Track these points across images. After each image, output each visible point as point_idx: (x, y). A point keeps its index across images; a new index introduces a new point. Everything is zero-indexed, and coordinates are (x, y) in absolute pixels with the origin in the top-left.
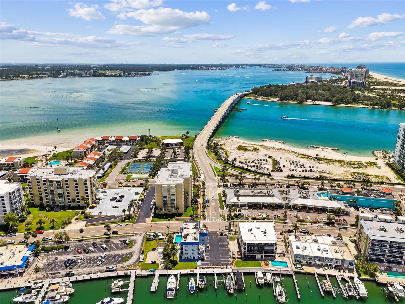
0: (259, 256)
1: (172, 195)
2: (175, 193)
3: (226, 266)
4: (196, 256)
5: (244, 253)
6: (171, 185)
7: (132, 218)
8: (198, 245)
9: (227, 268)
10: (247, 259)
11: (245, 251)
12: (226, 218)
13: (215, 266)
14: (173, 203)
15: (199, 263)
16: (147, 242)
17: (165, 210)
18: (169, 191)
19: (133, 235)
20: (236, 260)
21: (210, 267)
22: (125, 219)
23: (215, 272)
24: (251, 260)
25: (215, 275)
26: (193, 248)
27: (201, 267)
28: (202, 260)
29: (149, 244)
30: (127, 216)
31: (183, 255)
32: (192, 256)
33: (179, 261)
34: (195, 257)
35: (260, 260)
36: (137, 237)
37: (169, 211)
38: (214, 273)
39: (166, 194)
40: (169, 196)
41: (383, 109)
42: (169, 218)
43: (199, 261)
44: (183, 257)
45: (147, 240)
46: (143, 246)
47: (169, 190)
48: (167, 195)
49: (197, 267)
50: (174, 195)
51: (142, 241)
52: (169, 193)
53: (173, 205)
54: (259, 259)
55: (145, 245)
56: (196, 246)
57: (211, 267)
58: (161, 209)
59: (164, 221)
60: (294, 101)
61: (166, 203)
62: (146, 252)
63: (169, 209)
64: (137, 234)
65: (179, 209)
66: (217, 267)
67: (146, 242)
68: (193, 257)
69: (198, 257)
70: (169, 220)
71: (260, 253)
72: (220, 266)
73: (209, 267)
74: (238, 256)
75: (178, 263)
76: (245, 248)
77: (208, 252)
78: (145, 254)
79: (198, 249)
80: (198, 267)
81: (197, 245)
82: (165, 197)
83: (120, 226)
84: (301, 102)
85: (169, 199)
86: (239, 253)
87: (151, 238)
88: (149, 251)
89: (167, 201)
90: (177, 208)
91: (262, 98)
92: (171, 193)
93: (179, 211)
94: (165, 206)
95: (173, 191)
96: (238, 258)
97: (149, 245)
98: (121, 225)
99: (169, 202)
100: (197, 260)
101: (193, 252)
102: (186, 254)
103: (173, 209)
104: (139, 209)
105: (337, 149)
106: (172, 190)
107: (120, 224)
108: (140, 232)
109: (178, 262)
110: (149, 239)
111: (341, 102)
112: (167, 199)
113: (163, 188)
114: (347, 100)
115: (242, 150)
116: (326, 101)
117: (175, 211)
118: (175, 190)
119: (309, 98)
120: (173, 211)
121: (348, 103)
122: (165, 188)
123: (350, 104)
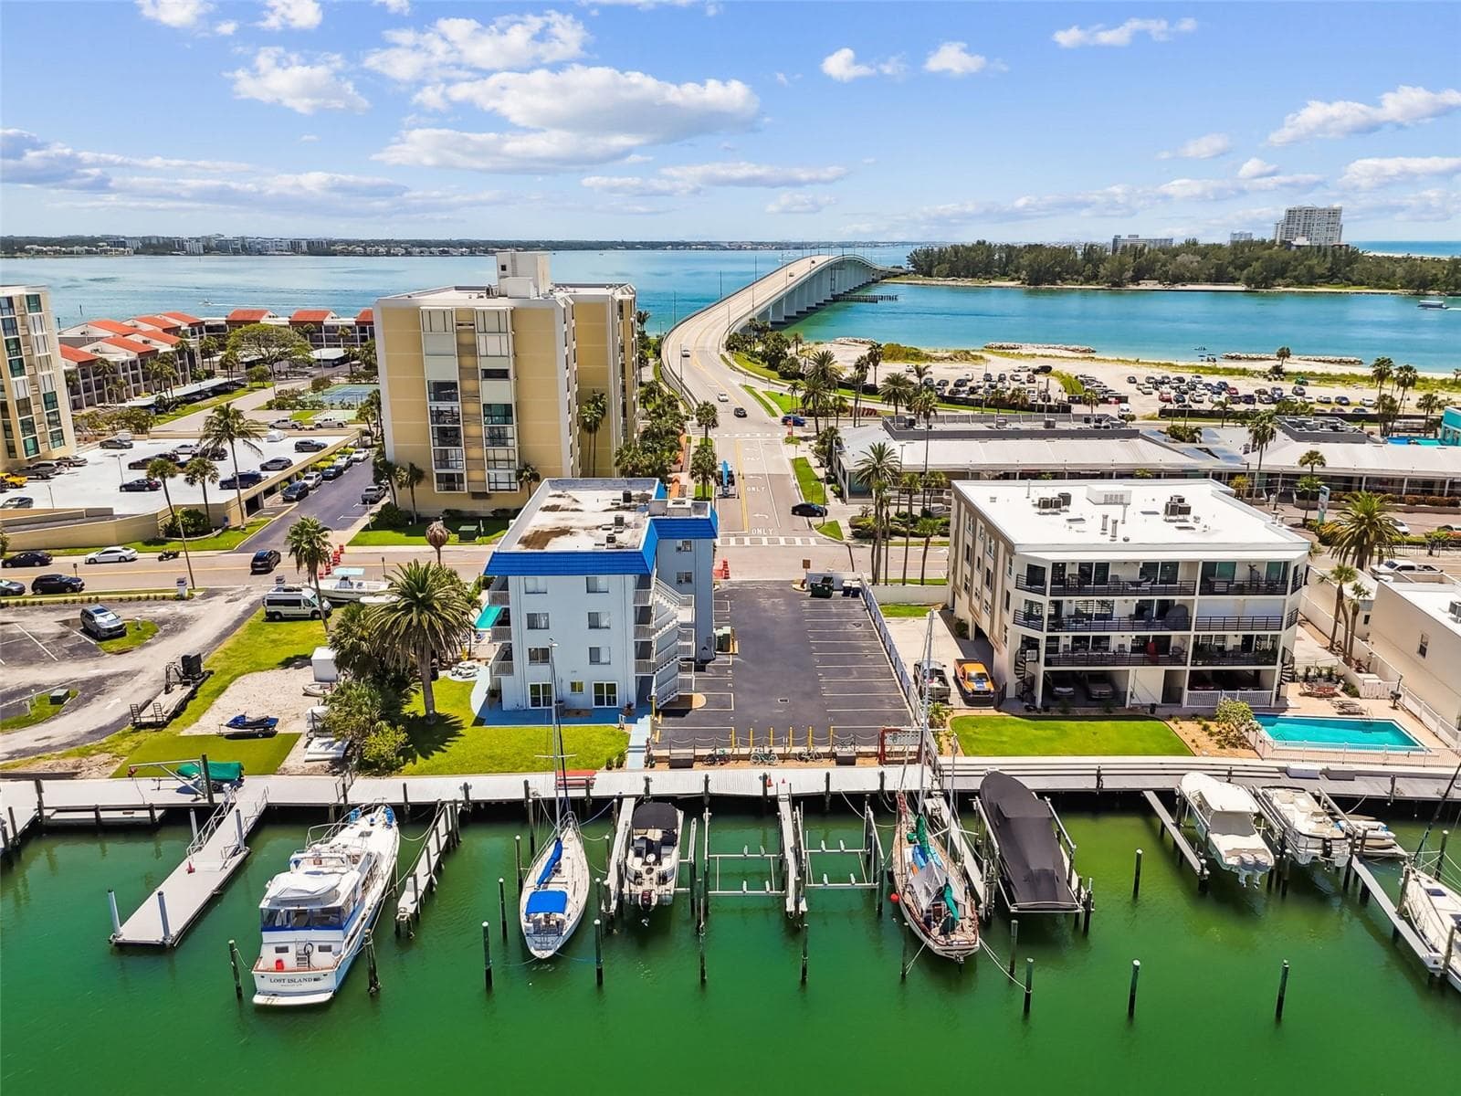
0: (1145, 682)
1: (490, 374)
2: (508, 364)
3: (873, 749)
4: (625, 679)
5: (1019, 663)
6: (479, 307)
7: (227, 529)
8: (644, 583)
9: (882, 758)
10: (1046, 709)
11: (1030, 643)
12: (847, 532)
13: (778, 750)
14: (497, 439)
15: (641, 731)
16: (270, 627)
17: (448, 482)
18: (467, 349)
19: (180, 599)
20: (958, 714)
21: (739, 758)
22: (172, 532)
23: (779, 789)
24: (1079, 711)
25: (785, 808)
26: (595, 603)
27: (655, 753)
28: (676, 709)
29: (274, 636)
30: (189, 513)
31: (510, 671)
32: (590, 676)
33: (479, 722)
34: (612, 688)
35: (1158, 711)
36: (205, 607)
37: (476, 496)
38: (775, 800)
39: (448, 370)
40: (469, 385)
42: (464, 528)
43: (645, 723)
44: (516, 691)
45: (271, 617)
46: (221, 648)
47: (466, 339)
48: (453, 376)
49: (622, 757)
50: (503, 374)
51: (230, 623)
52: (468, 361)
53: (501, 453)
54: (1153, 707)
55: (238, 642)
56: (620, 586)
57: (744, 751)
58: (417, 475)
60: (1085, 282)
61: (448, 436)
62: (228, 677)
63: (476, 475)
64: (210, 594)
66: (800, 757)
67: (254, 630)
68: (599, 687)
69: (644, 684)
70: (466, 539)
71: (1153, 651)
72: (826, 749)
73: (728, 751)
74: (971, 687)
75: (468, 730)
76: (1030, 617)
77: (722, 669)
78: (209, 686)
79: (644, 615)
80: (630, 757)
81: (631, 580)
82: (443, 390)
84: (1115, 284)
85: (472, 408)
86: (975, 669)
87: (297, 603)
88: (258, 667)
89: (455, 417)
90: (526, 471)
91: (955, 280)
92: (485, 364)
94: (444, 461)
95: (493, 349)
96: (972, 700)
97: (273, 641)
99: (474, 430)
100: (632, 714)
101: (596, 638)
102: (541, 656)
103: (503, 476)
104: (292, 500)
106: (491, 338)
109: (468, 723)
110: (284, 610)
111: (1280, 281)
112: (456, 406)
113: (427, 327)
114: (1305, 271)
115: (899, 359)
116: (1217, 281)
117: (510, 490)
118: (504, 338)
119: (1148, 271)
120: (497, 490)
121: (1311, 284)
122: (438, 324)
123: (1320, 286)
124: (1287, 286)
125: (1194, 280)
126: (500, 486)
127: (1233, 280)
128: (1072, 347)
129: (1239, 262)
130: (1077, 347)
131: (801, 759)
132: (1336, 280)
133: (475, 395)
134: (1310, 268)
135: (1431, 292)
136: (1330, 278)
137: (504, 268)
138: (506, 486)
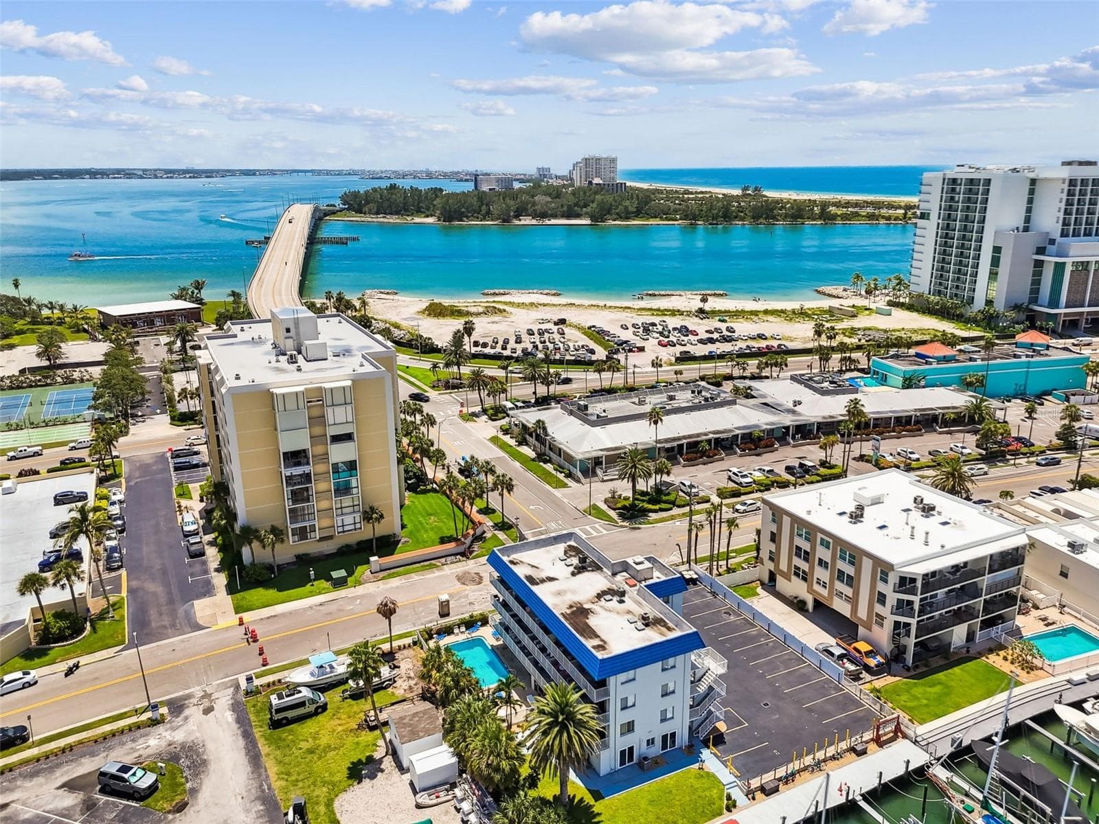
0: (960, 634)
1: (337, 439)
2: (352, 428)
3: (866, 736)
4: (679, 726)
6: (327, 386)
9: (879, 742)
11: (899, 626)
12: (614, 515)
14: (343, 490)
15: (715, 765)
16: (287, 735)
17: (302, 534)
18: (318, 420)
19: (154, 722)
21: (800, 772)
22: (47, 637)
23: (852, 793)
24: (933, 663)
25: (866, 806)
26: (667, 677)
27: (747, 786)
28: (717, 740)
29: (304, 745)
30: (59, 616)
31: (606, 746)
32: (660, 731)
33: (596, 797)
34: (673, 735)
36: (191, 725)
37: (325, 538)
38: (855, 801)
39: (299, 440)
40: (319, 449)
41: (717, 224)
42: (336, 574)
43: (710, 755)
44: (610, 759)
45: (276, 725)
46: (271, 773)
47: (315, 412)
48: (305, 444)
49: (732, 798)
50: (348, 437)
51: (241, 742)
52: (318, 431)
53: (347, 501)
55: (279, 762)
58: (278, 533)
59: (312, 594)
60: (484, 219)
61: (300, 493)
63: (325, 523)
64: (177, 707)
65: (382, 516)
66: (833, 758)
67: (276, 743)
68: (665, 737)
70: (340, 583)
72: (843, 745)
74: (870, 662)
75: (598, 807)
76: (902, 609)
80: (732, 795)
82: (296, 457)
83: (30, 685)
84: (504, 221)
85: (321, 468)
86: (864, 648)
87: (302, 704)
88: (339, 789)
89: (307, 477)
90: (370, 514)
91: (384, 217)
92: (332, 431)
93: (381, 529)
94: (297, 515)
95: (338, 418)
96: (875, 672)
97: (311, 751)
98: (28, 678)
99: (322, 486)
101: (665, 703)
102: (628, 727)
103: (349, 520)
104: (117, 568)
105: (721, 292)
106: (337, 409)
107: (18, 674)
108: (197, 691)
109: (589, 799)
110: (290, 714)
111: (609, 217)
112: (306, 469)
113: (281, 408)
114: (623, 210)
115: (447, 316)
116: (569, 217)
117: (355, 529)
118: (349, 408)
119: (522, 211)
120: (344, 532)
121: (627, 218)
122: (291, 405)
123: (634, 220)
124: (615, 220)
125: (555, 216)
126: (346, 528)
127: (578, 216)
128: (545, 292)
129: (582, 203)
130: (548, 291)
131: (835, 759)
132: (641, 215)
133: (325, 456)
134: (626, 208)
135: (699, 223)
136: (638, 214)
137: (288, 330)
138: (352, 527)
